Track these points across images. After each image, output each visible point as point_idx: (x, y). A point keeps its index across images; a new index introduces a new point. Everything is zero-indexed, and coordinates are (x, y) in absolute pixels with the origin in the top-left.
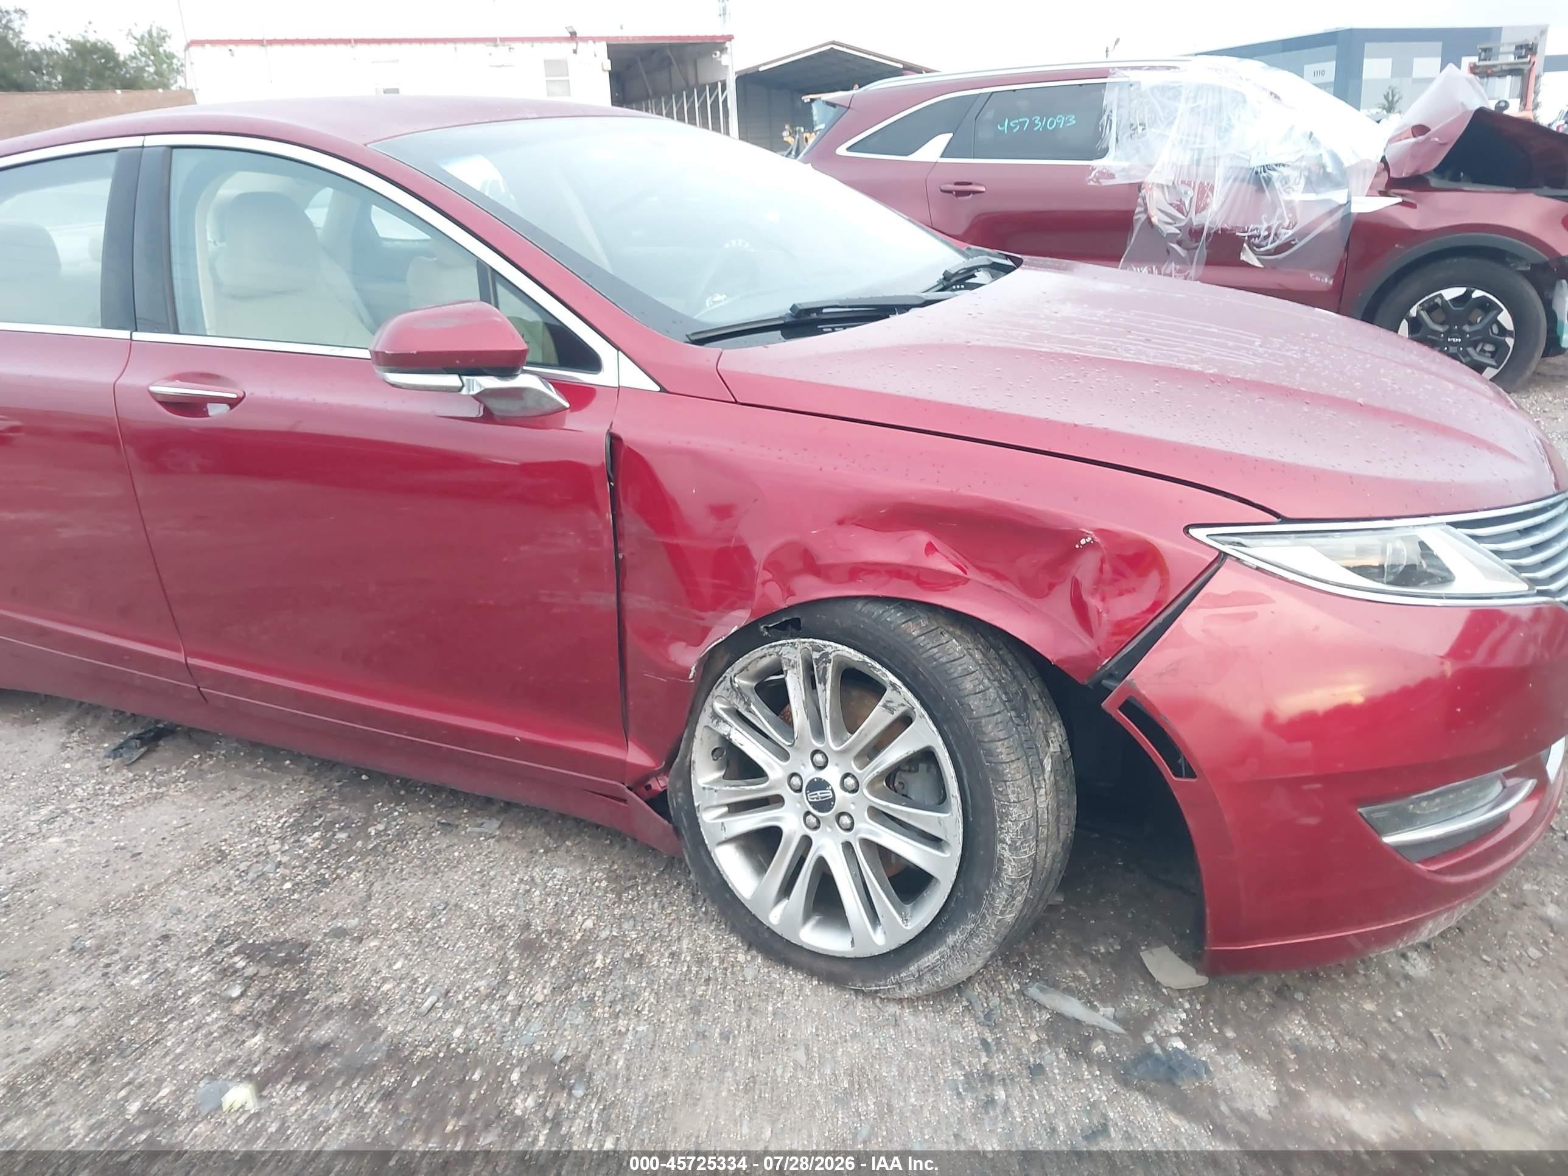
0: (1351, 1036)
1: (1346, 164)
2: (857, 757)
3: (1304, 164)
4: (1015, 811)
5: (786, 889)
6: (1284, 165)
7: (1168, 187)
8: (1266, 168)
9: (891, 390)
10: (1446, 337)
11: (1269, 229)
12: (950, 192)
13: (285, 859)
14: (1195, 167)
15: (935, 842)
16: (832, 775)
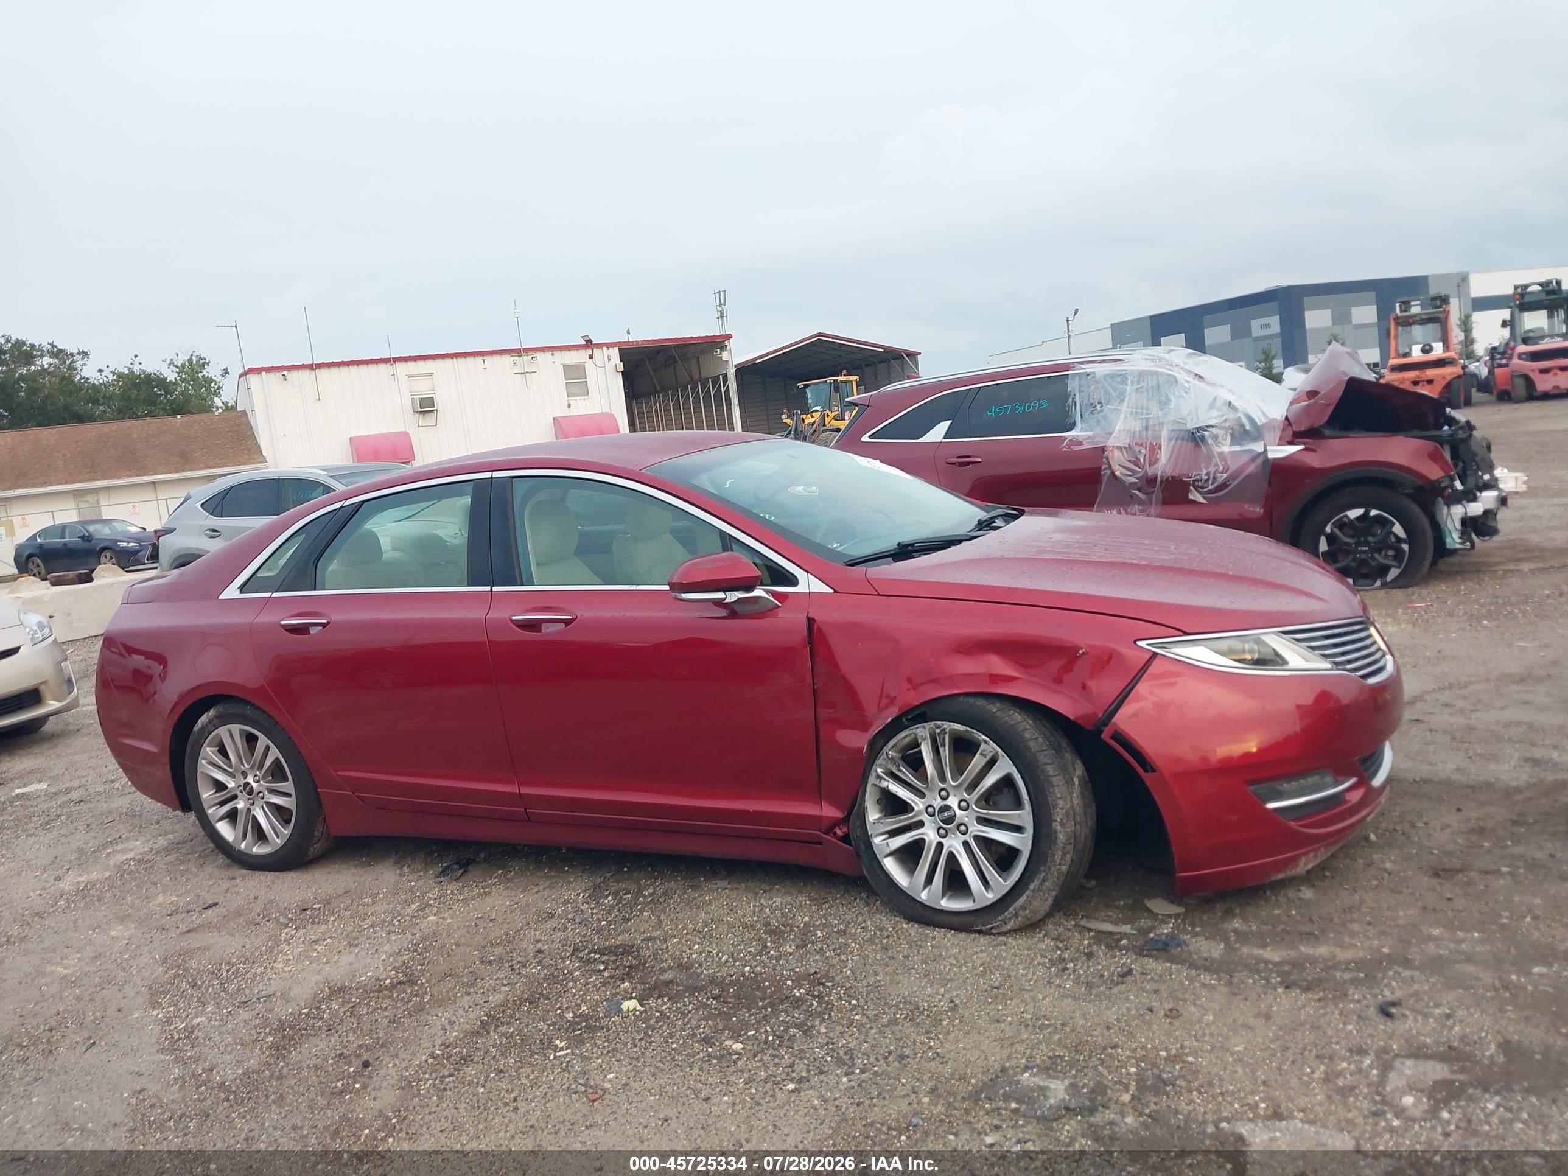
0: (1266, 924)
1: (1259, 423)
2: (966, 790)
3: (1228, 424)
4: (1061, 803)
5: (929, 880)
6: (1212, 427)
7: (1125, 448)
8: (1199, 429)
9: (966, 581)
10: (1357, 547)
11: (1208, 474)
12: (955, 464)
13: (594, 911)
14: (1144, 432)
15: (1018, 829)
16: (953, 802)
